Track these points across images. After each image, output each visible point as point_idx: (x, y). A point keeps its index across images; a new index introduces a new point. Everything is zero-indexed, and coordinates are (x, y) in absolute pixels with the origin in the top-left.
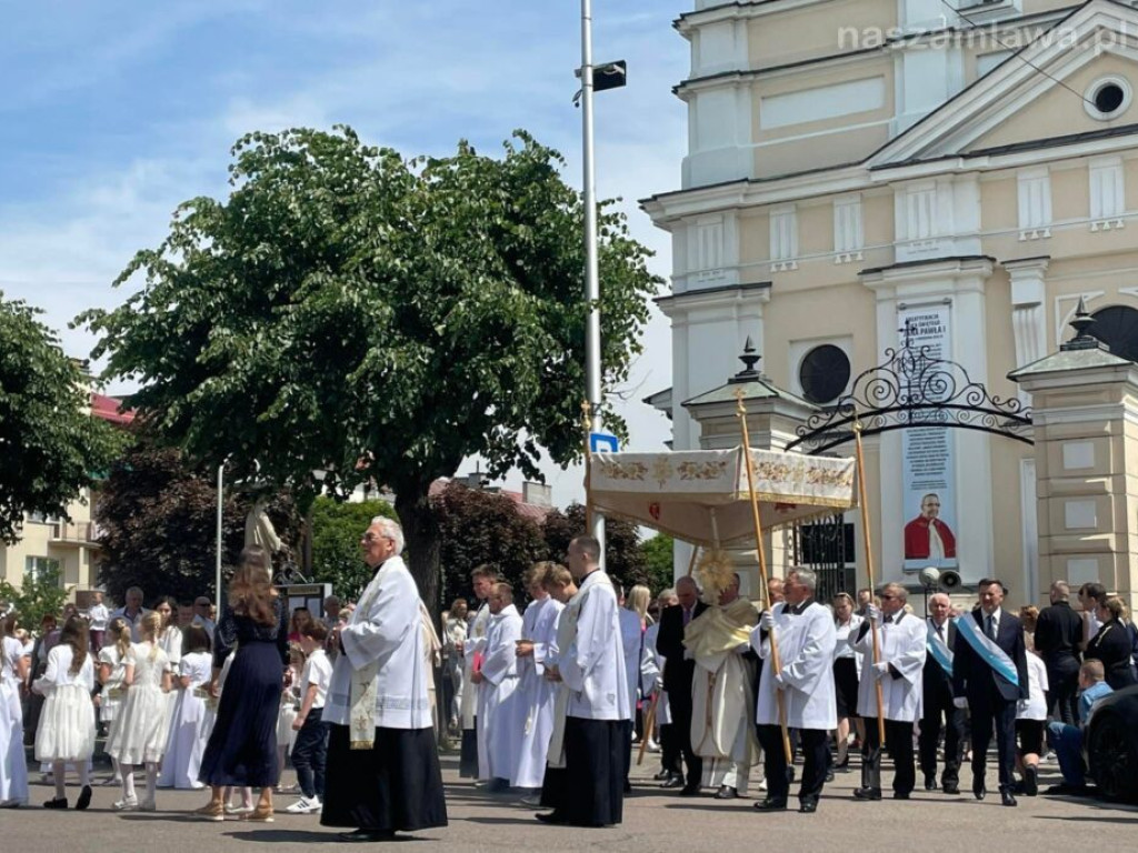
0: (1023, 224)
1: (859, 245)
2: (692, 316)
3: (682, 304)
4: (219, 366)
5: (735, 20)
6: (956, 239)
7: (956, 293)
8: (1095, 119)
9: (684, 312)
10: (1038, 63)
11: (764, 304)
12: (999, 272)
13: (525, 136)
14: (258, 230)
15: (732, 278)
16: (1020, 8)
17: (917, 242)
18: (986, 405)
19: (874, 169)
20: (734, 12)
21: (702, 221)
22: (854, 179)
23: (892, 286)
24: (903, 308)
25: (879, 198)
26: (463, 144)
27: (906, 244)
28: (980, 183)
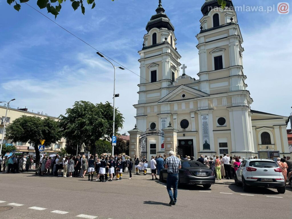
0: (175, 110)
1: (157, 111)
2: (139, 119)
3: (137, 117)
4: (68, 128)
5: (144, 85)
6: (167, 111)
7: (167, 117)
8: (182, 98)
9: (137, 118)
10: (174, 93)
11: (146, 118)
12: (172, 114)
13: (108, 102)
14: (75, 112)
15: (143, 114)
16: (174, 85)
17: (163, 111)
18: (160, 133)
19: (158, 103)
20: (144, 84)
21: (140, 108)
22: (156, 104)
23: (160, 116)
24: (161, 119)
25: (159, 106)
26: (101, 103)
27: (162, 111)
28: (170, 105)
